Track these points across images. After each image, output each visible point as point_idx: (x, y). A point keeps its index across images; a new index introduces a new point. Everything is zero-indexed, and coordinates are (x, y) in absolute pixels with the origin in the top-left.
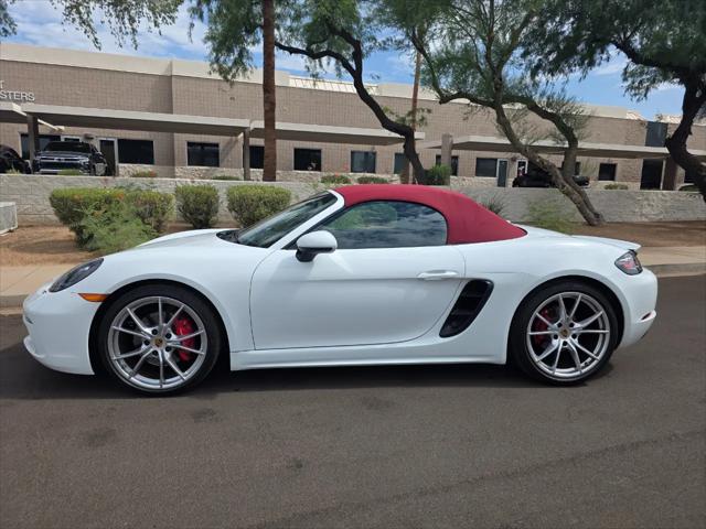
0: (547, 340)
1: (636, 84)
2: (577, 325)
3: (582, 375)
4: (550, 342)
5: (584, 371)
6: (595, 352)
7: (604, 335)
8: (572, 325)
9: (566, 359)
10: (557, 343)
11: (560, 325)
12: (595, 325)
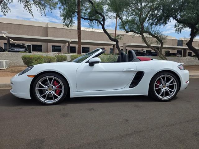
0: (160, 90)
1: (178, 29)
2: (167, 84)
3: (172, 97)
4: (161, 90)
5: (172, 96)
6: (174, 90)
7: (175, 84)
8: (166, 84)
9: (167, 94)
10: (163, 90)
11: (162, 85)
12: (172, 82)
